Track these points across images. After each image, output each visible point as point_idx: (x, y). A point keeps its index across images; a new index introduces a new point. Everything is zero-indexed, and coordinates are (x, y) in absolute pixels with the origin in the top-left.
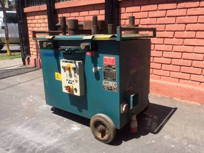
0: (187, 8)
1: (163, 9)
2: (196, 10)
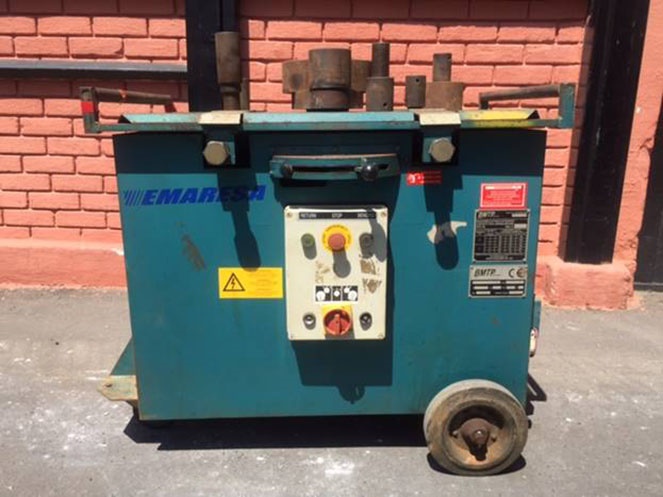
0: (467, 43)
1: (398, 38)
2: (490, 51)
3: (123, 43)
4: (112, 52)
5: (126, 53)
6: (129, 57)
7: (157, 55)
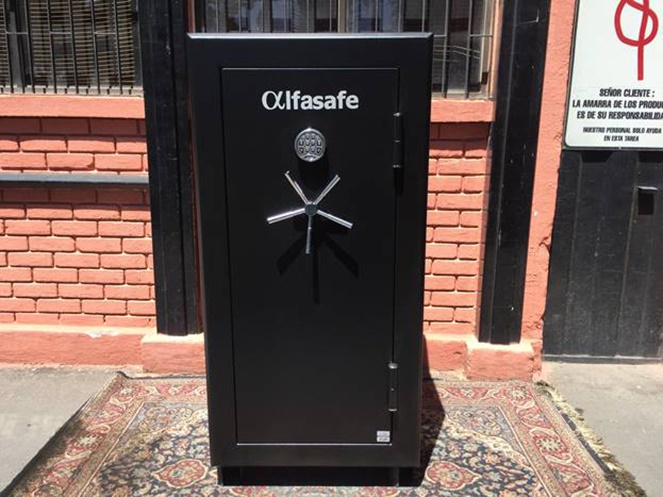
3: (94, 158)
4: (85, 165)
5: (96, 166)
6: (99, 170)
7: (124, 167)
